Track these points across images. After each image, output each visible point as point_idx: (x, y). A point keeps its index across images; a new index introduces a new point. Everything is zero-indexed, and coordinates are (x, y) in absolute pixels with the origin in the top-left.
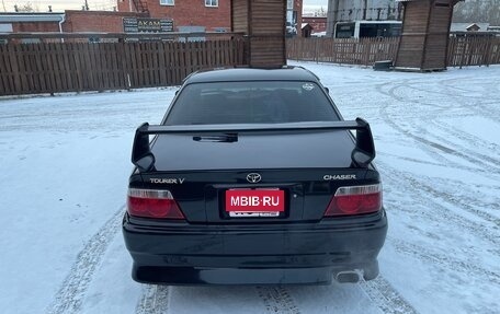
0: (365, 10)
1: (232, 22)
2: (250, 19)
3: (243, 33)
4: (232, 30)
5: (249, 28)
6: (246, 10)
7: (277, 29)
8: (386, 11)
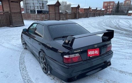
0: (34, 7)
1: (3, 9)
2: (10, 8)
3: (8, 12)
4: (3, 11)
5: (10, 10)
6: (8, 5)
7: (19, 11)
8: (39, 7)
